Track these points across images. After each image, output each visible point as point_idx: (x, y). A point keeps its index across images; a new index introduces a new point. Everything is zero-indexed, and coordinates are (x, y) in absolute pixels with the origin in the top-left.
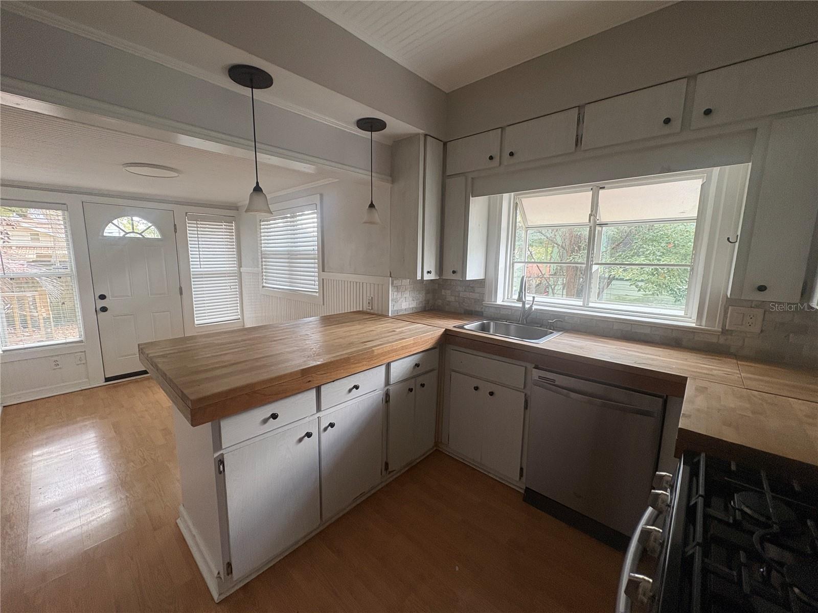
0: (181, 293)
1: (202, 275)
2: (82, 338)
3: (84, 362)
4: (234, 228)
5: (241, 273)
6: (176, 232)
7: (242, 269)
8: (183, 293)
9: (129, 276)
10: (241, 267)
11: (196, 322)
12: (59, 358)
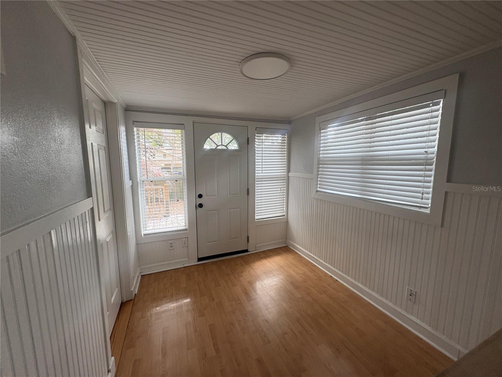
0: (248, 194)
1: (263, 179)
2: (187, 227)
3: (187, 246)
4: (286, 139)
5: (289, 177)
6: (248, 144)
7: (290, 174)
8: (249, 194)
9: (217, 179)
10: (289, 172)
11: (256, 217)
12: (173, 241)
